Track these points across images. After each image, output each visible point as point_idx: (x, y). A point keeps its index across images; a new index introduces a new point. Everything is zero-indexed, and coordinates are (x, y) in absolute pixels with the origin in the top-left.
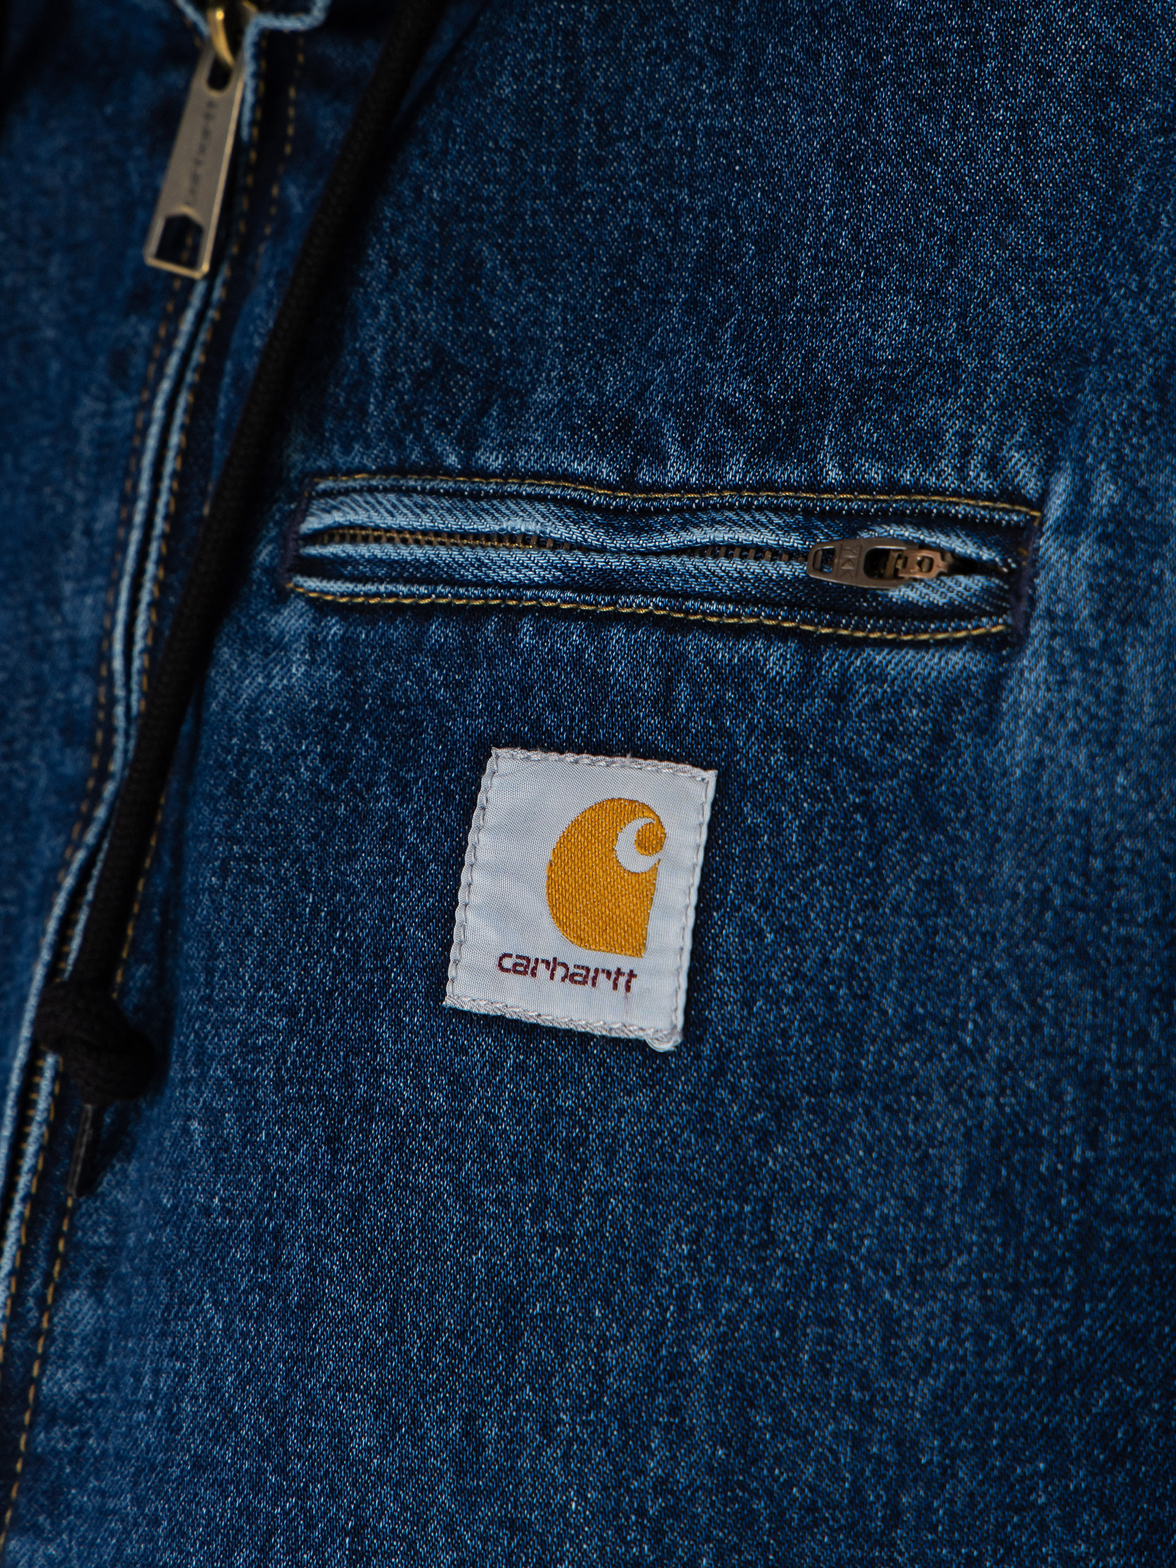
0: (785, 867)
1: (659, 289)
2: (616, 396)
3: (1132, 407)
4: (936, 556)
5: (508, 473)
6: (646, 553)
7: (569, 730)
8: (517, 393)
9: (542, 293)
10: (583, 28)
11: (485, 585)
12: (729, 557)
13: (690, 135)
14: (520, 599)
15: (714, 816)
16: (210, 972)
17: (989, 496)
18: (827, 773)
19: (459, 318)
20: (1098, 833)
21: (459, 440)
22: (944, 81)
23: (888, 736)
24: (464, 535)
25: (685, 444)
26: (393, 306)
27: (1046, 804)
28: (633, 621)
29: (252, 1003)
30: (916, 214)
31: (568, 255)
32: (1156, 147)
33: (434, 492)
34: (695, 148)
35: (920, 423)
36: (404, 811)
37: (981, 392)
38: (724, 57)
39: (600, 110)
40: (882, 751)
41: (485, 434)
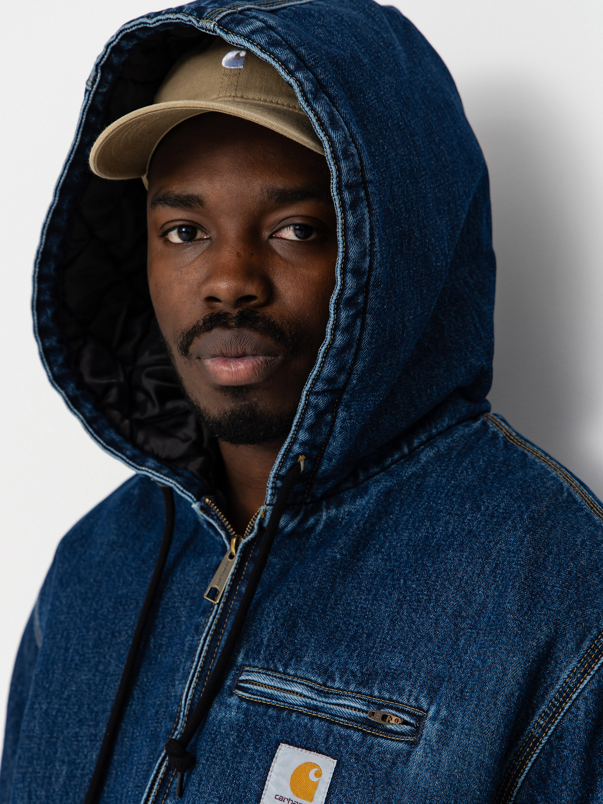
0: (351, 787)
1: (340, 641)
2: (325, 663)
3: (454, 694)
4: (400, 719)
5: (294, 676)
6: (327, 703)
7: (301, 743)
8: (300, 657)
9: (311, 635)
10: (338, 576)
11: (285, 703)
12: (348, 708)
13: (357, 607)
14: (293, 708)
15: (335, 771)
16: (199, 784)
17: (414, 707)
18: (365, 766)
19: (289, 635)
20: (429, 794)
21: (283, 665)
22: (420, 606)
23: (381, 761)
24: (281, 689)
25: (340, 678)
26: (273, 628)
27: (418, 785)
28: (321, 719)
29: (210, 794)
30: (407, 636)
31: (319, 628)
32: (469, 632)
33: (275, 677)
34: (357, 610)
35: (400, 686)
36: (256, 754)
37: (416, 682)
38: (369, 591)
39: (337, 597)
40: (379, 764)
41: (290, 665)
